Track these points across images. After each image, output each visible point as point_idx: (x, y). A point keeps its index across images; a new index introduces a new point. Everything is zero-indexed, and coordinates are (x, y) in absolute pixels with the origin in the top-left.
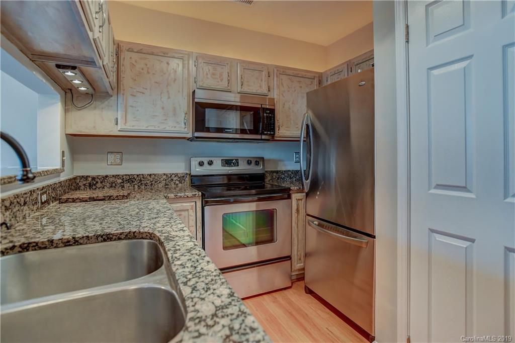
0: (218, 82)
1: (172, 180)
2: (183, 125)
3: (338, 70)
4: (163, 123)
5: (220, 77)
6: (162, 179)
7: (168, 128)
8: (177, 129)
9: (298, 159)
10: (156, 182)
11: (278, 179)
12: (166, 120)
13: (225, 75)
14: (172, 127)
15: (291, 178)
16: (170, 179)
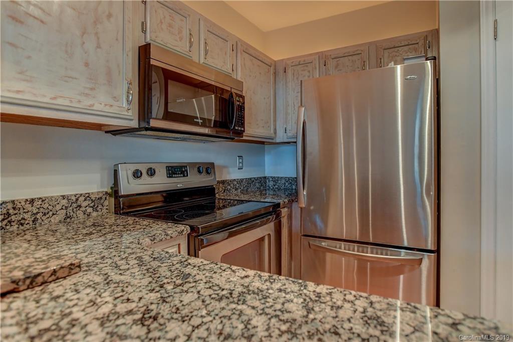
0: (176, 41)
1: (80, 206)
2: (125, 105)
3: (304, 61)
4: (87, 95)
5: (179, 34)
6: (58, 207)
7: (97, 107)
8: (114, 110)
9: (241, 165)
10: (45, 214)
11: (224, 191)
12: (92, 89)
13: (185, 33)
14: (106, 105)
15: (236, 189)
16: (75, 205)
